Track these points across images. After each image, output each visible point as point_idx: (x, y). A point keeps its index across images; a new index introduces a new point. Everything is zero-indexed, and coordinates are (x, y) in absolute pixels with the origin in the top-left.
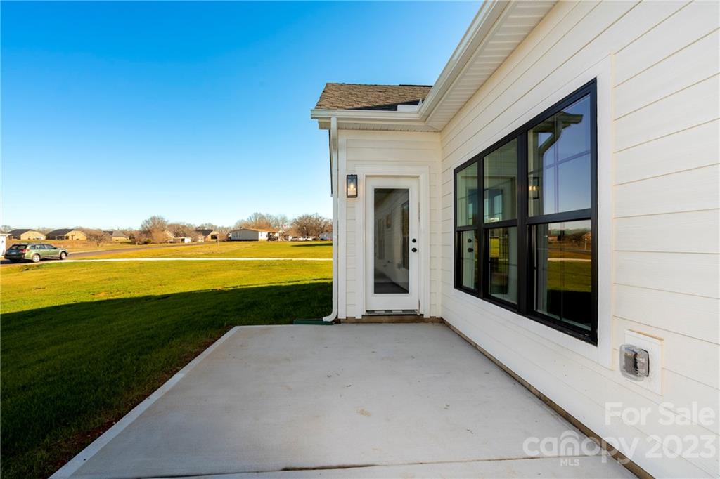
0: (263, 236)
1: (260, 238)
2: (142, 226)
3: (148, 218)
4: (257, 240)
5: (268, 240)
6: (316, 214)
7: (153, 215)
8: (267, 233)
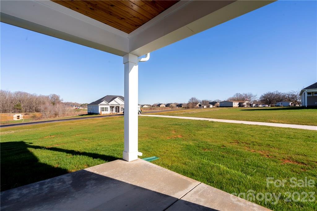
0: (236, 104)
1: (234, 106)
2: (189, 101)
3: (190, 98)
4: (232, 107)
5: (239, 106)
6: (277, 91)
7: (192, 97)
8: (238, 103)
